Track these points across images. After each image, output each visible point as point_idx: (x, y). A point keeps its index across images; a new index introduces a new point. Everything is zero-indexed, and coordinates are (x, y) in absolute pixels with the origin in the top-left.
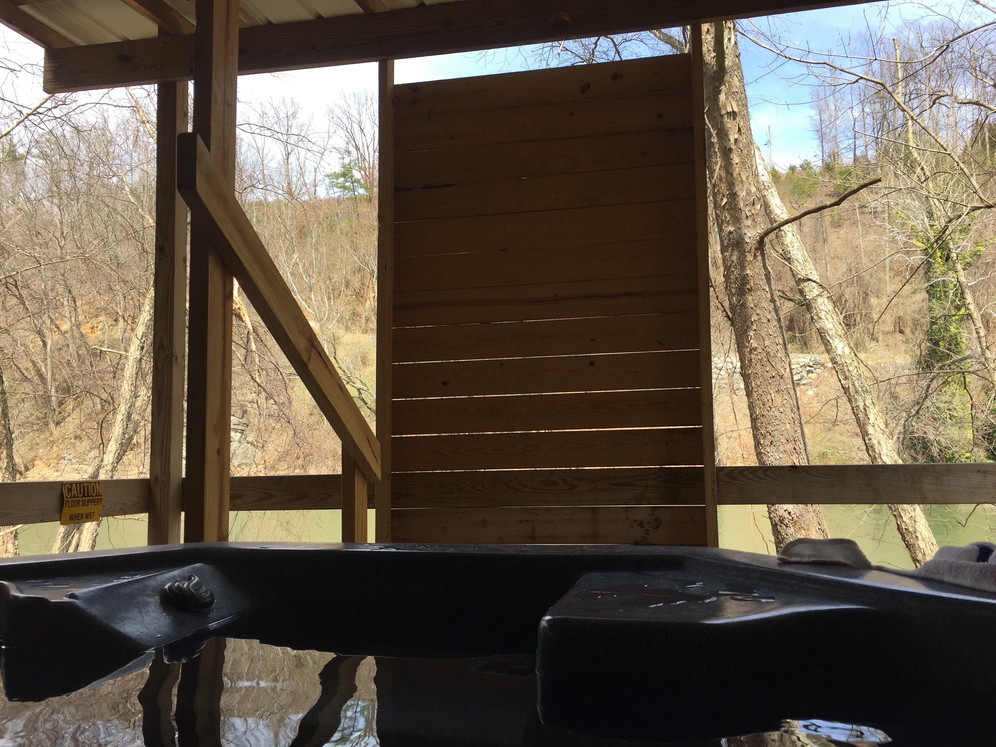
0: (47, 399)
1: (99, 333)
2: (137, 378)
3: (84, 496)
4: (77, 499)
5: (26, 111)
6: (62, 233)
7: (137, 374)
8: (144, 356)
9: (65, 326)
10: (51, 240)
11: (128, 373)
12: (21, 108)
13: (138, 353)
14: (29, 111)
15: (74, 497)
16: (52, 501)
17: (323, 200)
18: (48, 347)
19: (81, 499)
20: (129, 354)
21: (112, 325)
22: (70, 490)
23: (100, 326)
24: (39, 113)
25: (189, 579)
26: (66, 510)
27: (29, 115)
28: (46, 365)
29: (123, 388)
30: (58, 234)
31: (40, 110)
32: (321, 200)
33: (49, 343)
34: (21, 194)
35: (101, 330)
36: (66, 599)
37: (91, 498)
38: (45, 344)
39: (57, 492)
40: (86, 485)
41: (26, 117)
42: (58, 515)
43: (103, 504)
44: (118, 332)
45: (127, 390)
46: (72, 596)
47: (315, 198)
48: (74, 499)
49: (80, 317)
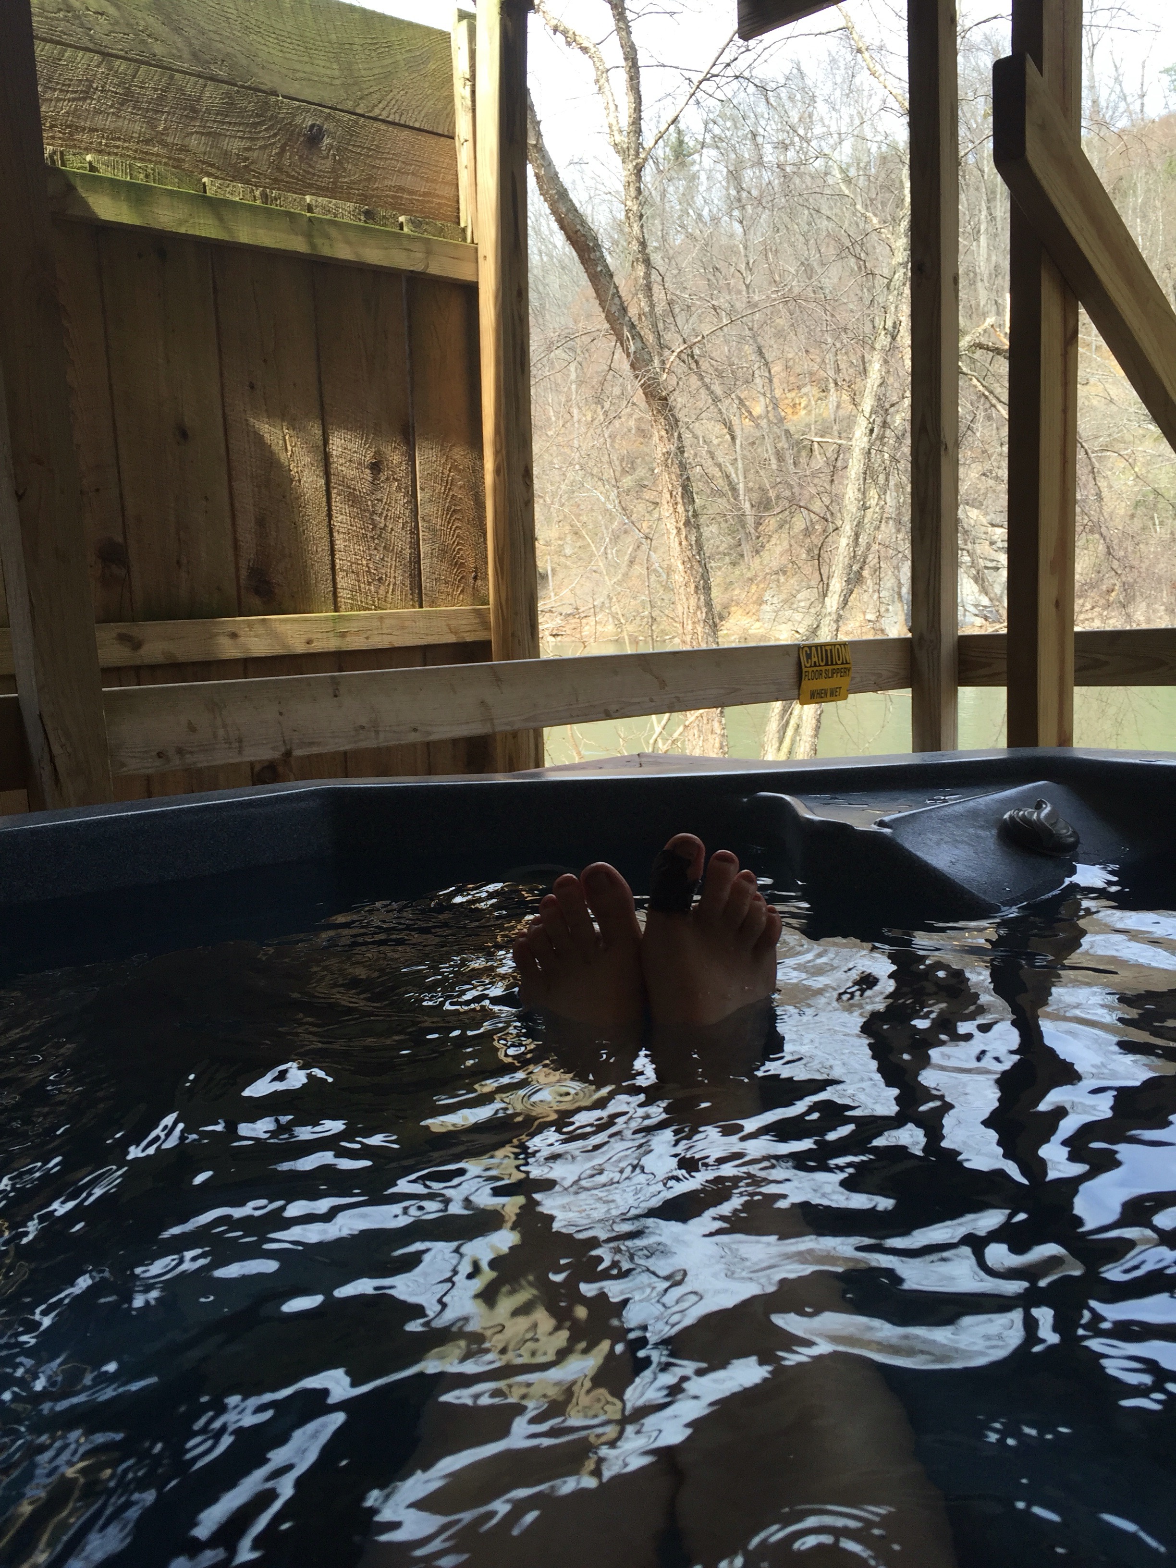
0: (741, 519)
1: (803, 412)
2: (865, 479)
3: (827, 664)
4: (819, 668)
5: (696, 78)
6: (748, 264)
7: (865, 473)
8: (873, 444)
9: (758, 409)
10: (733, 276)
11: (853, 472)
12: (688, 74)
13: (866, 439)
14: (701, 76)
15: (815, 666)
16: (788, 672)
17: (1157, 120)
18: (738, 442)
19: (823, 668)
20: (853, 443)
21: (820, 399)
22: (809, 656)
23: (804, 403)
24: (713, 76)
25: (1039, 807)
26: (805, 683)
27: (700, 82)
28: (736, 469)
29: (847, 497)
30: (743, 267)
31: (715, 71)
32: (1153, 122)
33: (738, 433)
34: (691, 211)
35: (805, 408)
36: (874, 828)
37: (835, 667)
38: (733, 438)
39: (793, 660)
40: (828, 648)
41: (698, 87)
42: (796, 692)
43: (851, 674)
44: (827, 409)
45: (852, 499)
46: (881, 824)
47: (1143, 119)
48: (815, 669)
49: (776, 391)
